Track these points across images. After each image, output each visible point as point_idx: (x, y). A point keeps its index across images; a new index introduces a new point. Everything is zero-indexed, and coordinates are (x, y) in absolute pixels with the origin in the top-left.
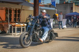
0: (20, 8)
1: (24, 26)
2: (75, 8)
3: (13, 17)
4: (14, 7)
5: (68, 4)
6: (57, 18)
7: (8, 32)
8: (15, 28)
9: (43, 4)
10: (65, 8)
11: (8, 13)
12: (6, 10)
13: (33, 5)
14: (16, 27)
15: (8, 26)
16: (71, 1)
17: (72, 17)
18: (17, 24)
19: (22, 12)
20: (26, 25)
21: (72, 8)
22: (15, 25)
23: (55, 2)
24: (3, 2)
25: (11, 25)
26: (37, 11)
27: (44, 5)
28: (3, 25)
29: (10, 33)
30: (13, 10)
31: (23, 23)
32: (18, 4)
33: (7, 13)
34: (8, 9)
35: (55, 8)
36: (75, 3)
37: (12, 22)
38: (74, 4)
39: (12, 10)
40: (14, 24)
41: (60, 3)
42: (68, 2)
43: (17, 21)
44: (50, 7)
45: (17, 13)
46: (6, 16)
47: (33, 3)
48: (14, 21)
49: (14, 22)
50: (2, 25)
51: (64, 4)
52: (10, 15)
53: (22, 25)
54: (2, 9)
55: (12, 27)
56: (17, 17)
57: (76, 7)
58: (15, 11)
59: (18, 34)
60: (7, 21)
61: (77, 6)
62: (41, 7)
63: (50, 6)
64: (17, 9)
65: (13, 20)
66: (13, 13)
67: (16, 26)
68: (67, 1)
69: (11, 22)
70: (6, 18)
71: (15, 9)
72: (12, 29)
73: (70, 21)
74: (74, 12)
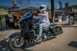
10: (68, 10)
47: (51, 9)
63: (60, 10)
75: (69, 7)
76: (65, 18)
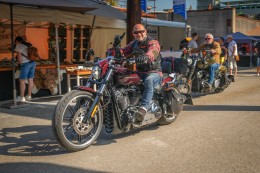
0: (90, 24)
2: (237, 21)
3: (70, 49)
4: (71, 21)
5: (220, 12)
7: (55, 90)
8: (76, 80)
9: (152, 11)
11: (57, 38)
12: (51, 28)
13: (125, 14)
14: (79, 78)
15: (56, 75)
16: (226, 3)
18: (81, 67)
19: (95, 34)
21: (229, 23)
22: (76, 71)
23: (184, 5)
24: (40, 7)
25: (64, 71)
27: (157, 13)
28: (43, 70)
29: (63, 93)
30: (71, 29)
32: (82, 11)
34: (57, 27)
35: (186, 22)
36: (237, 8)
37: (67, 64)
38: (234, 11)
39: (68, 27)
40: (72, 69)
41: (198, 7)
42: (219, 5)
43: (82, 60)
44: (172, 20)
45: (82, 38)
46: (50, 45)
48: (74, 60)
49: (74, 63)
50: (40, 72)
51: (207, 10)
52: (63, 44)
54: (39, 27)
55: (69, 76)
56: (82, 49)
57: (240, 19)
58: (77, 31)
60: (54, 60)
61: (243, 16)
62: (149, 19)
64: (82, 27)
65: (69, 57)
66: (70, 38)
67: (79, 73)
68: (217, 3)
69: (64, 63)
70: (52, 51)
71: (74, 26)
72: (69, 82)
74: (234, 31)
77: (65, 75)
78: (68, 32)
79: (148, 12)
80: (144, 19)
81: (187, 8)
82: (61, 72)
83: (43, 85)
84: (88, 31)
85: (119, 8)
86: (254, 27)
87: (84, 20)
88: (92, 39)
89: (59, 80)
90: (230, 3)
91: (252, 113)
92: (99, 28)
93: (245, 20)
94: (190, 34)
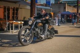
0: (18, 7)
1: (21, 24)
3: (11, 15)
4: (12, 6)
6: (52, 17)
7: (6, 29)
9: (39, 3)
10: (59, 8)
13: (30, 4)
14: (14, 25)
15: (6, 24)
16: (64, 2)
17: (65, 15)
18: (14, 21)
20: (23, 22)
21: (65, 8)
22: (13, 23)
23: (50, 2)
25: (9, 23)
26: (33, 10)
27: (41, 4)
29: (8, 30)
30: (12, 8)
31: (20, 21)
33: (5, 11)
35: (50, 7)
36: (68, 3)
37: (10, 20)
38: (67, 4)
39: (10, 8)
40: (12, 22)
42: (62, 2)
43: (15, 19)
44: (46, 7)
45: (15, 12)
46: (4, 14)
47: (30, 2)
48: (12, 19)
51: (58, 4)
53: (19, 22)
54: (0, 8)
55: (10, 24)
56: (15, 15)
57: (68, 7)
59: (16, 31)
60: (5, 19)
61: (69, 6)
62: (38, 6)
64: (15, 8)
67: (14, 23)
68: (61, 1)
70: (5, 16)
71: (13, 8)
72: (10, 26)
73: (63, 19)
74: (66, 11)
75: (61, 3)
76: (54, 21)
77: (9, 24)
78: (11, 10)
79: (38, 4)
80: (36, 6)
81: (51, 3)
82: (8, 23)
83: (1, 27)
84: (17, 9)
85: (28, 2)
86: (73, 10)
87: (16, 6)
88: (18, 12)
89: (7, 26)
90: (65, 2)
91: (72, 38)
92: (21, 8)
93: (70, 7)
94: (52, 11)
